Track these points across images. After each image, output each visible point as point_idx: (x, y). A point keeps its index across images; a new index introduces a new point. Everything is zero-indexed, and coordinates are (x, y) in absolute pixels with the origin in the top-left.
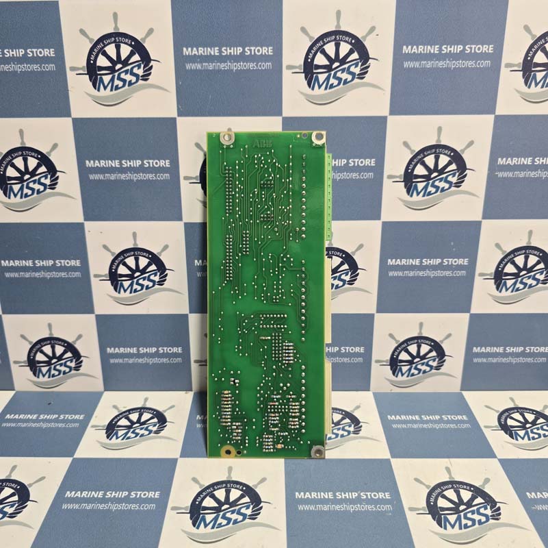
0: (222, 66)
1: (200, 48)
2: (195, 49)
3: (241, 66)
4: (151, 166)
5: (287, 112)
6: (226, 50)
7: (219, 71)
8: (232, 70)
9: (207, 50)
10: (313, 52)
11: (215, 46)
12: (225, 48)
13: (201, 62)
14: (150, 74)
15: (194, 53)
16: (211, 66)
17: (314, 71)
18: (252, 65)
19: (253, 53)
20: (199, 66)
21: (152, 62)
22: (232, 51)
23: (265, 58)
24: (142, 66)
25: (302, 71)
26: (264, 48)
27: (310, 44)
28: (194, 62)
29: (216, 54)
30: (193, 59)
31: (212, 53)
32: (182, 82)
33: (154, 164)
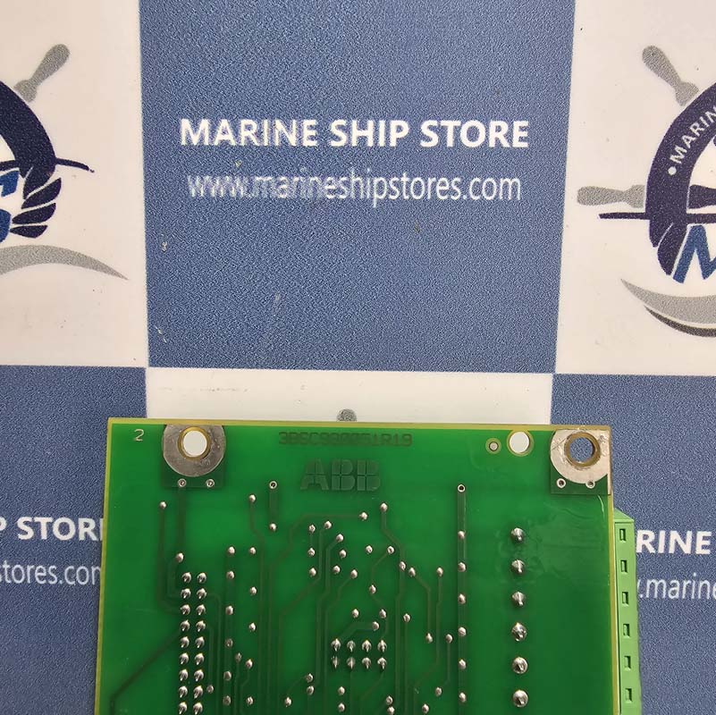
0: (329, 187)
1: (244, 122)
2: (224, 123)
3: (403, 187)
4: (44, 536)
5: (574, 356)
6: (347, 129)
7: (317, 204)
8: (367, 202)
9: (272, 128)
10: (688, 140)
11: (301, 116)
12: (343, 122)
13: (247, 172)
14: (50, 211)
15: (219, 137)
16: (284, 188)
17: (690, 211)
18: (443, 187)
19: (450, 143)
20: (238, 188)
21: (58, 167)
22: (369, 133)
23: (495, 160)
24: (21, 182)
25: (642, 210)
26: (493, 124)
27: (678, 110)
28: (219, 172)
29: (307, 143)
30: (218, 159)
31: (293, 141)
32: (172, 244)
33: (56, 532)
